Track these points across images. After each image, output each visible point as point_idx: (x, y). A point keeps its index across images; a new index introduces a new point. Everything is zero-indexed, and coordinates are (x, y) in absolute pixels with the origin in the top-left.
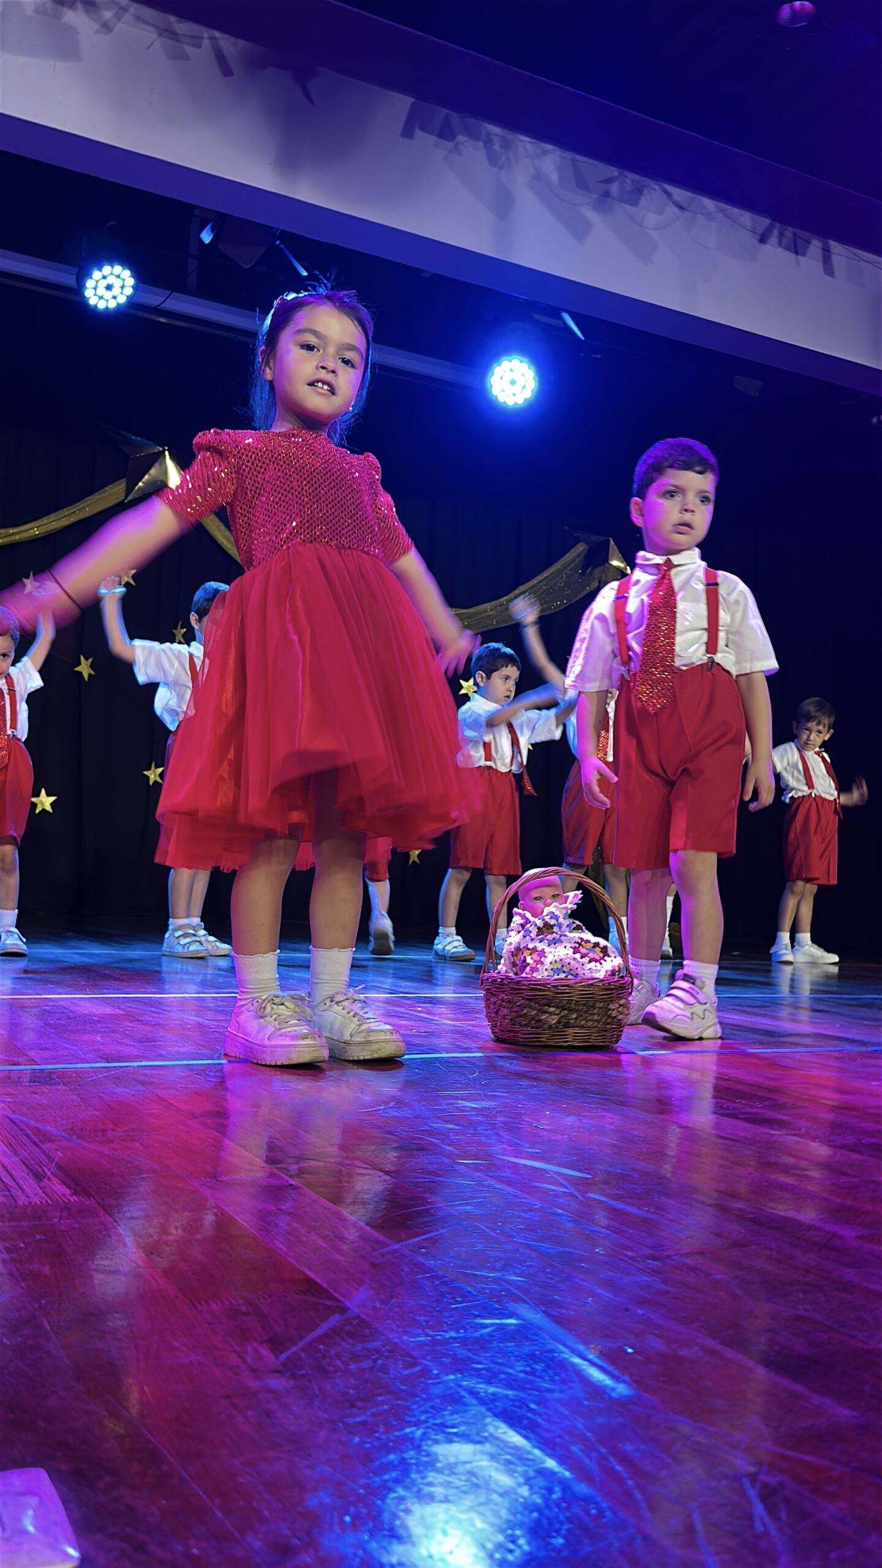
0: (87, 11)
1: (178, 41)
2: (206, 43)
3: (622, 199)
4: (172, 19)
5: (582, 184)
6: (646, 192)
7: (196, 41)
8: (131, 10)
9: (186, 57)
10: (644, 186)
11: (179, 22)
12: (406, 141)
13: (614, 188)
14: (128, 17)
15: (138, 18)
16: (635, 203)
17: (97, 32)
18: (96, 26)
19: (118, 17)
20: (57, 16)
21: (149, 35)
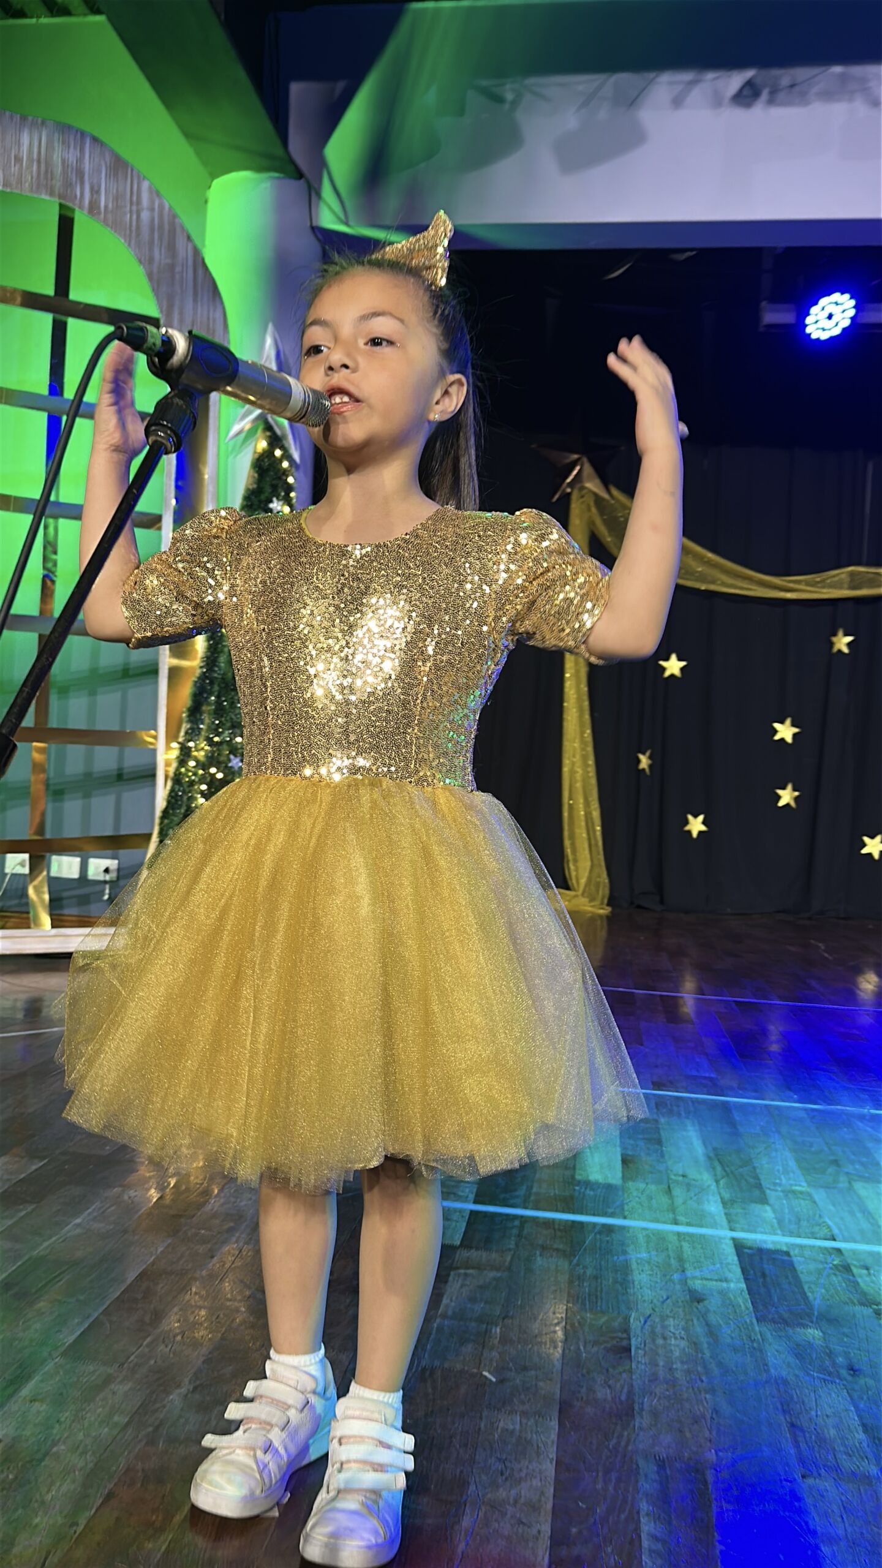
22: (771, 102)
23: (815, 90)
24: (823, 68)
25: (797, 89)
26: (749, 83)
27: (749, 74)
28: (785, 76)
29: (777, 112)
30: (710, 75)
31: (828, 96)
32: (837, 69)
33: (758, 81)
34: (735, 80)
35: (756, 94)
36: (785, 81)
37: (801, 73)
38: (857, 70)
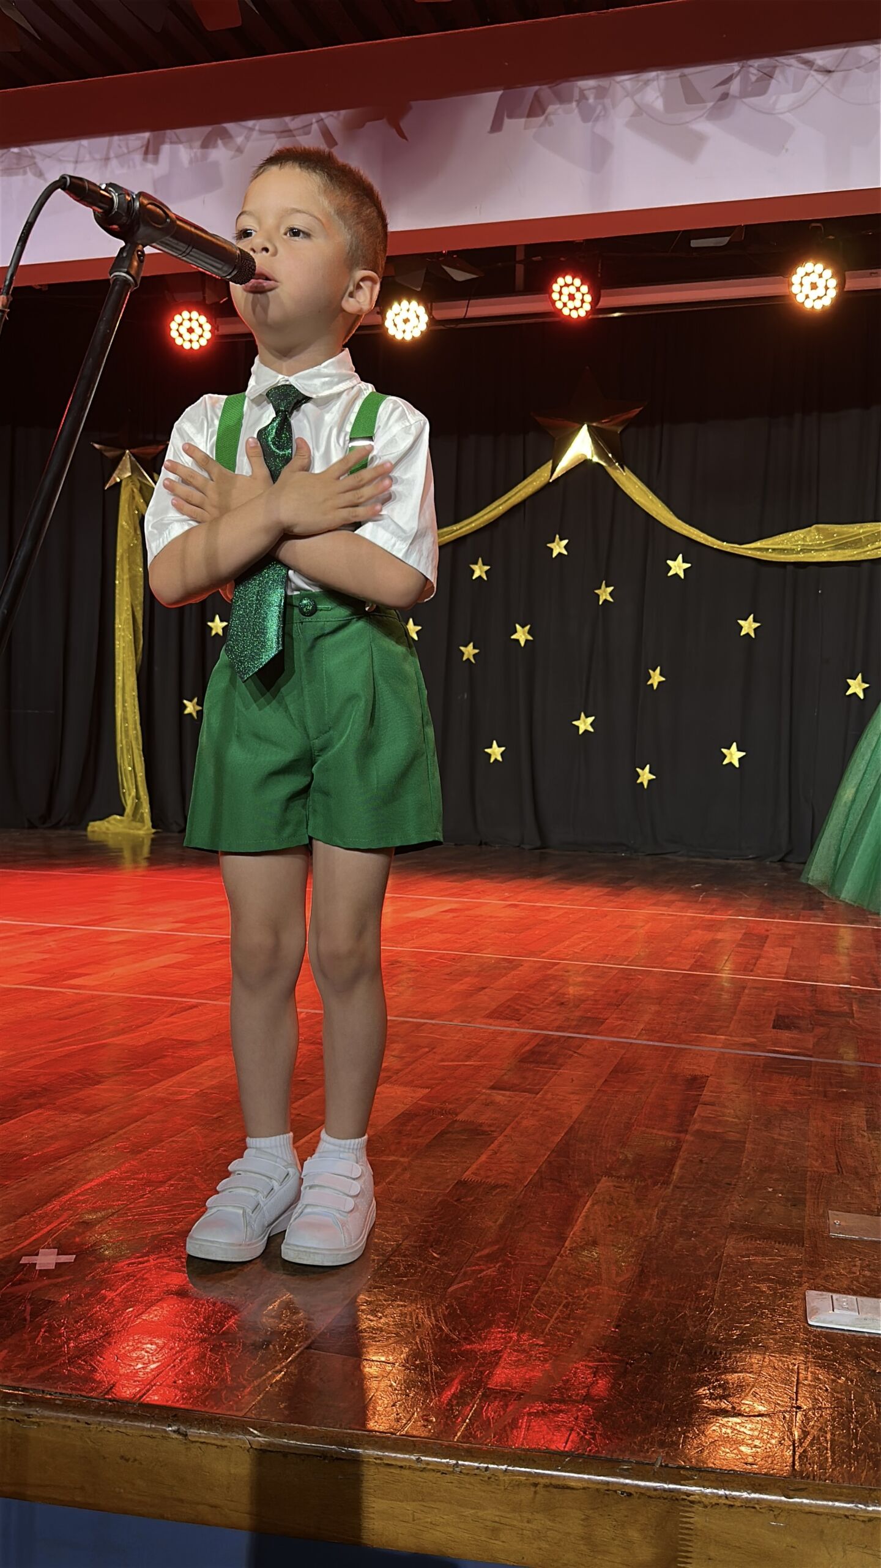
0: (225, 144)
1: (294, 136)
2: (315, 127)
3: (744, 94)
4: (287, 119)
5: (692, 97)
6: (777, 71)
7: (306, 128)
8: (257, 128)
10: (775, 67)
11: (293, 120)
12: (495, 135)
13: (735, 87)
14: (255, 134)
15: (262, 132)
16: (762, 92)
17: (232, 158)
18: (231, 153)
19: (247, 138)
20: (204, 157)
21: (272, 140)
31: (7, 171)
32: (15, 150)
38: (26, 149)
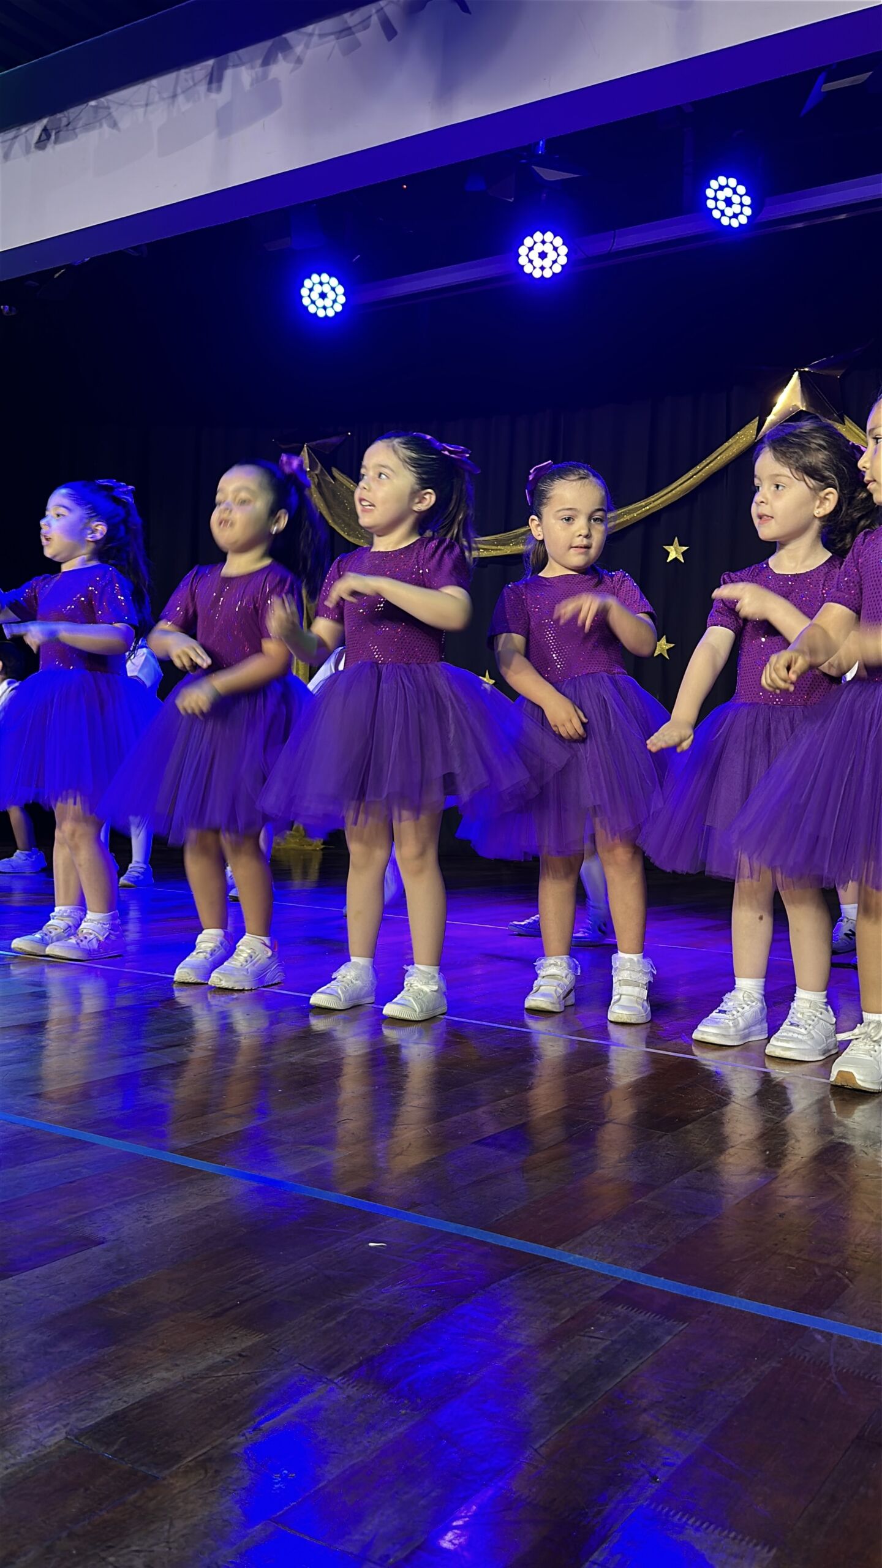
0: (285, 58)
1: (353, 33)
2: (375, 19)
4: (347, 16)
7: (365, 24)
8: (317, 32)
9: (358, 44)
11: (352, 15)
14: (315, 39)
15: (321, 36)
17: (292, 71)
18: (291, 65)
19: (307, 46)
20: (265, 76)
21: (332, 43)
22: (56, 142)
23: (81, 123)
24: (85, 105)
25: (70, 127)
26: (45, 130)
27: (45, 121)
28: (63, 117)
29: (59, 147)
30: (24, 129)
31: (88, 127)
32: (93, 103)
33: (48, 128)
34: (37, 129)
35: (49, 137)
36: (64, 121)
37: (73, 112)
38: (102, 99)
